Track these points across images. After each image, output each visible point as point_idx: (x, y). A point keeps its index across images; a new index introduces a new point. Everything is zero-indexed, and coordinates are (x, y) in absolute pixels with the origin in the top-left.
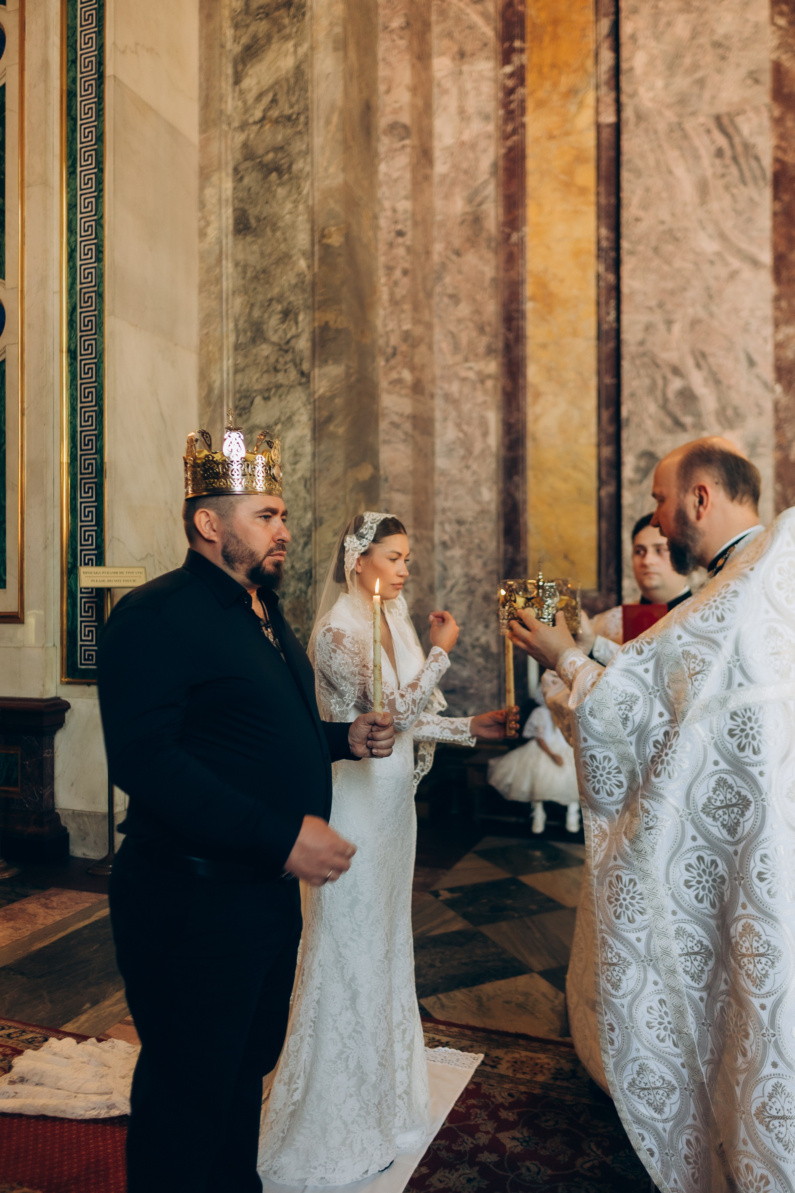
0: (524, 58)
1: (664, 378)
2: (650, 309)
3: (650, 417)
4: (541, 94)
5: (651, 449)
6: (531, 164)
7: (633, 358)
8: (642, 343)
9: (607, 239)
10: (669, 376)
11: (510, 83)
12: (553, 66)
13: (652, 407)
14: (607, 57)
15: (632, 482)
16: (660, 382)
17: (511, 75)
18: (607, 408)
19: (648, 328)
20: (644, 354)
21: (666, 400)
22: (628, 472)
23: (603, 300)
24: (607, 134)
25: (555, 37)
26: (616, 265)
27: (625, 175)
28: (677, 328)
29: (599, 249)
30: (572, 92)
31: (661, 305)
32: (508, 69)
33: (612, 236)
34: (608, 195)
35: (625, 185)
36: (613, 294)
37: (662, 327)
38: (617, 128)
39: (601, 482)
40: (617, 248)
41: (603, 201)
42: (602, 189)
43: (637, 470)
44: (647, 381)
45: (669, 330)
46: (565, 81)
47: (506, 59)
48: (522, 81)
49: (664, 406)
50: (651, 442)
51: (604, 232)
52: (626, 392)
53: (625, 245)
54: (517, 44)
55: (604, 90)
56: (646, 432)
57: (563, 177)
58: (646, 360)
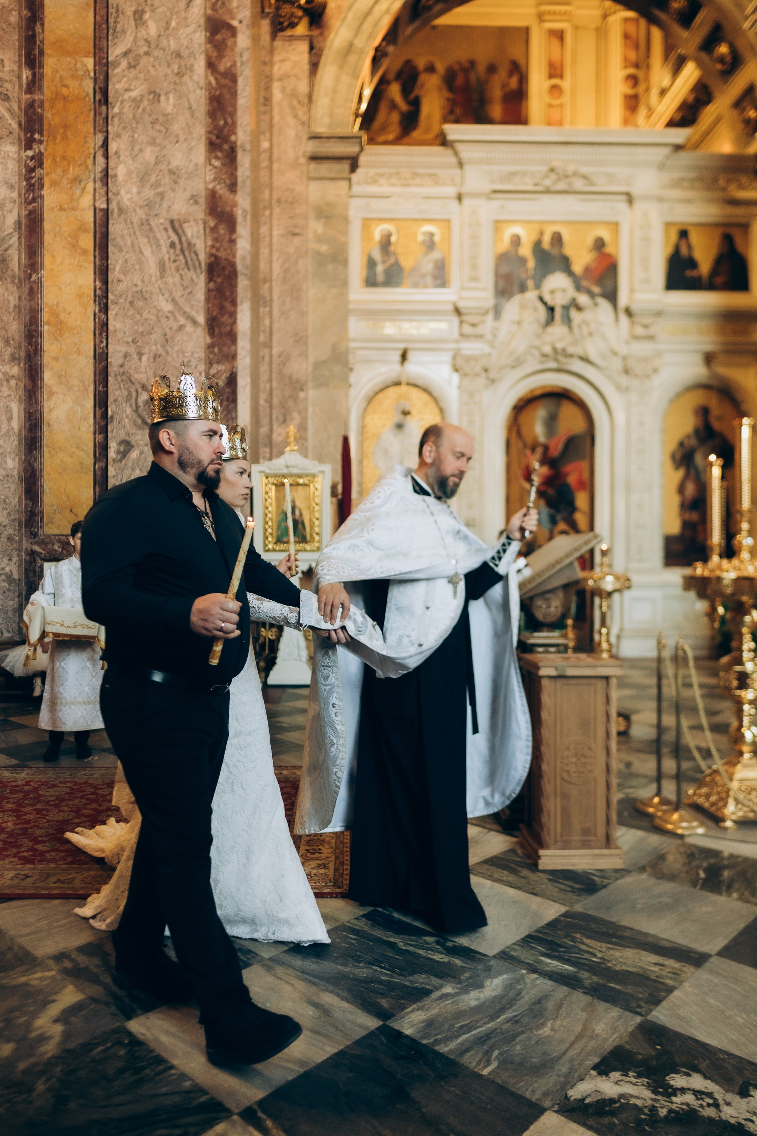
0: (42, 148)
1: (137, 391)
2: (127, 343)
3: (127, 417)
4: (54, 176)
5: (127, 438)
6: (47, 226)
7: (116, 376)
8: (122, 366)
9: (100, 288)
10: (140, 390)
11: (31, 164)
12: (64, 158)
13: (129, 411)
14: (101, 160)
15: (114, 460)
16: (134, 394)
17: (32, 158)
18: (100, 408)
19: (125, 356)
20: (123, 374)
21: (137, 407)
22: (112, 453)
23: (97, 332)
24: (99, 215)
25: (65, 138)
26: (105, 309)
27: (110, 248)
28: (145, 358)
29: (95, 295)
30: (76, 180)
31: (134, 341)
32: (30, 153)
33: (104, 287)
34: (101, 259)
35: (110, 255)
36: (105, 328)
37: (135, 356)
38: (106, 212)
39: (96, 460)
40: (107, 297)
41: (97, 263)
42: (97, 253)
43: (118, 452)
44: (125, 393)
45: (140, 359)
46: (72, 172)
47: (28, 146)
48: (41, 165)
49: (136, 410)
50: (128, 434)
51: (98, 283)
52: (111, 399)
53: (110, 296)
54: (37, 136)
55: (98, 184)
56: (124, 427)
57: (69, 239)
58: (124, 377)
